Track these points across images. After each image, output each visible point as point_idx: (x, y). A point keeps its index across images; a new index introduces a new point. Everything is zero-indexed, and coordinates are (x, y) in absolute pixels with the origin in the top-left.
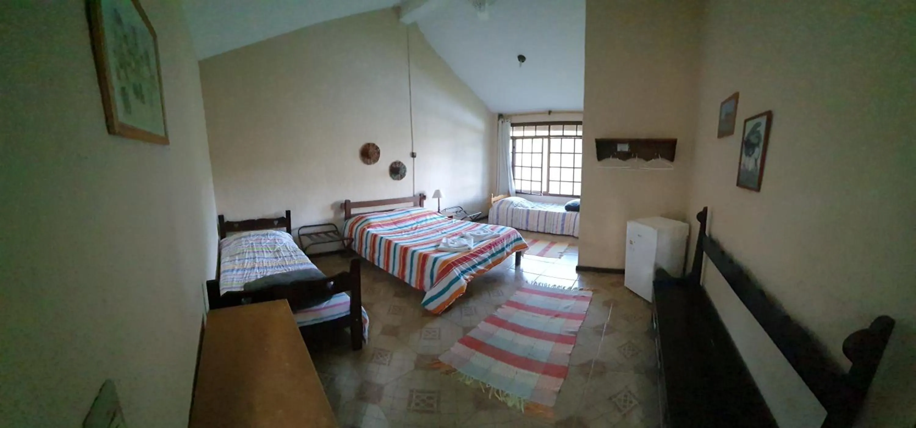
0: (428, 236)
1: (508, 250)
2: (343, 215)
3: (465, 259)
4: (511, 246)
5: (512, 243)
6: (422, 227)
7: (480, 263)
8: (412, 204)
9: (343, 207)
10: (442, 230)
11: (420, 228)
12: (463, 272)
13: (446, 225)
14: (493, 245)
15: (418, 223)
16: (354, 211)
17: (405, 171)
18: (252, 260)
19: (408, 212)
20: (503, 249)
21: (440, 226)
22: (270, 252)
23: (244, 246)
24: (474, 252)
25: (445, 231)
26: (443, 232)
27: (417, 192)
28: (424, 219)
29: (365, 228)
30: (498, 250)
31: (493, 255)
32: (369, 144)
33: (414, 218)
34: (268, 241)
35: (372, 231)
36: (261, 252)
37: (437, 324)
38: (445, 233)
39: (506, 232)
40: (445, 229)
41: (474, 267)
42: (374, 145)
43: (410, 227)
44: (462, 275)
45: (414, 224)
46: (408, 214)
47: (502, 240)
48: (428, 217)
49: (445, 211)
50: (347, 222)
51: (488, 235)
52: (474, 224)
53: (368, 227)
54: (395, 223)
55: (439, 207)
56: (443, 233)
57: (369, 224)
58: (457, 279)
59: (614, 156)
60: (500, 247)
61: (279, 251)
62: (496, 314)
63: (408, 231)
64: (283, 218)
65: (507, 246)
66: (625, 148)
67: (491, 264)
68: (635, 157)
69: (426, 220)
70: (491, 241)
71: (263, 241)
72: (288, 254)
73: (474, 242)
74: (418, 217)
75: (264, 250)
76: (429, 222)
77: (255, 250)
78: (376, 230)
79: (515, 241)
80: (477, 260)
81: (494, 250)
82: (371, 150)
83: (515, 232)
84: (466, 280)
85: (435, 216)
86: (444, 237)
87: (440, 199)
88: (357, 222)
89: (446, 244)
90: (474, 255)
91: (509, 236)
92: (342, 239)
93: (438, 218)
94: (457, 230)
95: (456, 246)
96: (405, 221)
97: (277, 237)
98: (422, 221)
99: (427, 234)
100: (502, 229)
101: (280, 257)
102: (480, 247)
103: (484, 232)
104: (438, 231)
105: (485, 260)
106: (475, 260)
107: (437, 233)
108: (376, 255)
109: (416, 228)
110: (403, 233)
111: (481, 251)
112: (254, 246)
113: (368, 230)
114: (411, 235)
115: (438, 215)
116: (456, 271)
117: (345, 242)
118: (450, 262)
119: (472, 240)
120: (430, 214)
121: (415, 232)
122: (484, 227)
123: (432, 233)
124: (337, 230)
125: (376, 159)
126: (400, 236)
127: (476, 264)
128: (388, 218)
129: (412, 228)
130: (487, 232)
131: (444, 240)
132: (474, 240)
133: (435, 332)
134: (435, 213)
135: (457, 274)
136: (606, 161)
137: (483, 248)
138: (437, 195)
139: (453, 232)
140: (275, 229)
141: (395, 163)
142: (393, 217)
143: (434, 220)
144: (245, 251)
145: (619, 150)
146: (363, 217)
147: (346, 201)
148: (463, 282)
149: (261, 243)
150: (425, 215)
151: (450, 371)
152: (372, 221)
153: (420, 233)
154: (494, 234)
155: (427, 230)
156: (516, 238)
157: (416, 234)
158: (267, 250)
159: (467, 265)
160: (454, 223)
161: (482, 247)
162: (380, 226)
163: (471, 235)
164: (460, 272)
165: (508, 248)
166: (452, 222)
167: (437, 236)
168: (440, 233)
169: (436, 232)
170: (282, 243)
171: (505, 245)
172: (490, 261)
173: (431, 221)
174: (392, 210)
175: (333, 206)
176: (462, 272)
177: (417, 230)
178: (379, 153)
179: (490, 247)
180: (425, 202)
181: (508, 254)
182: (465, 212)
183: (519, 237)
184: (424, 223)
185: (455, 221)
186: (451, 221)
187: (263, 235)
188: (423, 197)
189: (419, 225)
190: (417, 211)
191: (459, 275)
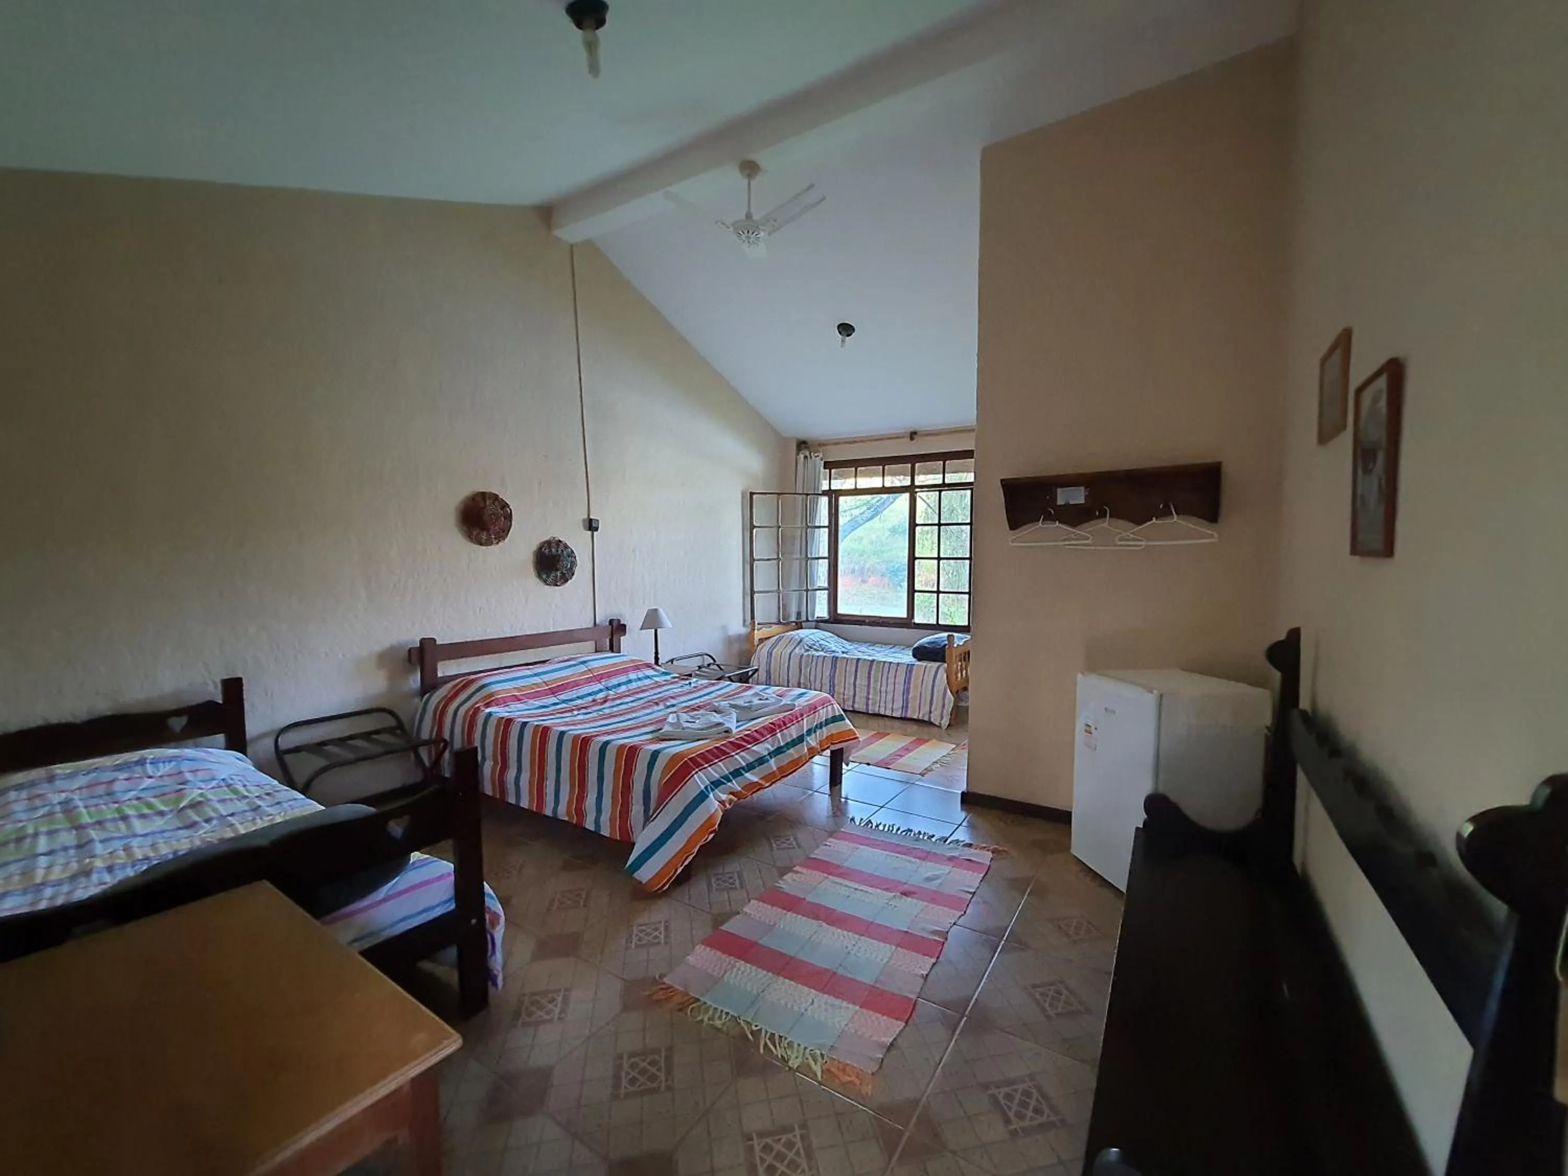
0: (634, 715)
1: (812, 741)
2: (415, 681)
3: (719, 753)
4: (818, 732)
5: (820, 726)
6: (619, 698)
7: (750, 767)
8: (590, 645)
9: (414, 658)
10: (666, 699)
11: (614, 699)
12: (716, 784)
13: (675, 689)
14: (780, 727)
15: (608, 689)
16: (446, 669)
17: (573, 564)
18: (72, 852)
19: (584, 662)
20: (801, 739)
21: (660, 693)
22: (161, 814)
23: (23, 816)
24: (737, 739)
25: (674, 702)
26: (668, 704)
27: (602, 617)
28: (623, 679)
29: (478, 708)
30: (789, 740)
31: (779, 751)
32: (483, 495)
33: (599, 678)
34: (148, 782)
35: (499, 711)
36: (114, 820)
37: (660, 912)
38: (673, 706)
39: (808, 700)
40: (672, 698)
41: (737, 773)
42: (496, 497)
43: (590, 698)
44: (712, 790)
45: (601, 691)
46: (583, 668)
47: (797, 718)
48: (632, 676)
49: (672, 663)
50: (428, 700)
51: (766, 706)
52: (740, 687)
53: (488, 705)
54: (553, 692)
55: (657, 653)
56: (668, 707)
57: (491, 695)
58: (702, 797)
59: (1049, 518)
60: (793, 732)
61: (200, 803)
62: (781, 884)
63: (585, 708)
64: (211, 704)
65: (809, 732)
66: (1077, 496)
67: (774, 772)
68: (1103, 515)
69: (630, 681)
70: (774, 718)
71: (118, 787)
72: (241, 805)
73: (738, 721)
74: (610, 675)
75: (130, 812)
76: (634, 685)
77: (86, 819)
78: (507, 709)
79: (827, 722)
80: (742, 757)
81: (781, 738)
82: (490, 508)
83: (830, 701)
84: (722, 802)
85: (650, 672)
86: (671, 713)
87: (659, 630)
88: (456, 694)
89: (677, 724)
90: (737, 746)
91: (813, 709)
92: (414, 746)
93: (656, 676)
94: (702, 699)
95: (700, 726)
96: (576, 684)
97: (185, 767)
98: (619, 685)
99: (632, 710)
100: (802, 695)
101: (208, 821)
102: (750, 728)
103: (760, 699)
104: (657, 704)
105: (761, 761)
106: (741, 758)
107: (656, 708)
108: (511, 774)
109: (605, 701)
110: (576, 713)
111: (752, 739)
112: (76, 807)
113: (488, 710)
114: (595, 714)
115: (656, 670)
116: (700, 779)
117: (424, 753)
118: (686, 759)
119: (734, 716)
120: (637, 668)
121: (604, 709)
122: (761, 691)
123: (644, 708)
124: (400, 725)
125: (502, 533)
126: (568, 718)
127: (743, 768)
128: (537, 680)
129: (594, 701)
130: (767, 699)
131: (671, 719)
132: (737, 718)
133: (656, 929)
134: (648, 666)
135: (703, 787)
136: (1027, 531)
137: (756, 731)
138: (652, 621)
139: (691, 703)
140: (173, 744)
141: (548, 543)
142: (546, 678)
143: (647, 682)
144: (30, 830)
145: (1060, 502)
146: (473, 681)
147: (423, 641)
148: (714, 806)
149: (110, 794)
150: (625, 671)
151: (688, 1003)
152: (495, 688)
153: (615, 709)
154: (782, 703)
155: (632, 701)
156: (830, 716)
157: (607, 711)
158: (146, 811)
159: (721, 768)
160: (693, 685)
161: (753, 729)
162: (517, 699)
163: (733, 706)
164: (708, 783)
165: (813, 735)
166: (690, 683)
167: (658, 712)
168: (661, 706)
169: (651, 706)
170: (214, 779)
171: (805, 730)
172: (773, 764)
173: (640, 683)
174: (544, 662)
175: (386, 658)
176: (712, 783)
177: (607, 705)
178: (509, 517)
179: (771, 729)
180: (625, 641)
181: (813, 752)
182: (718, 666)
183: (837, 714)
184: (623, 688)
185: (697, 681)
186: (687, 682)
187: (119, 768)
188: (617, 628)
189: (611, 692)
190: (606, 660)
191: (706, 788)
